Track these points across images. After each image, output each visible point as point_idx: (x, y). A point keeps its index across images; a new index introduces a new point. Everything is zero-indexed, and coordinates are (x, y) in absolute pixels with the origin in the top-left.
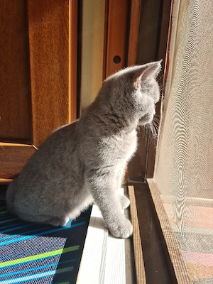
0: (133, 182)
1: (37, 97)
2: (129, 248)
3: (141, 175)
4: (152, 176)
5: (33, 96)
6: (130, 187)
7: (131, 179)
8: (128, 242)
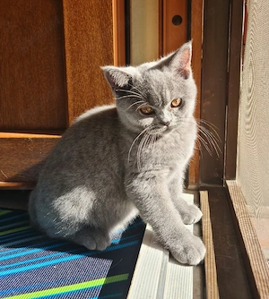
0: (207, 185)
1: (74, 74)
2: (199, 280)
3: (217, 175)
4: (233, 177)
5: (69, 72)
6: (202, 193)
7: (203, 182)
8: (198, 270)
